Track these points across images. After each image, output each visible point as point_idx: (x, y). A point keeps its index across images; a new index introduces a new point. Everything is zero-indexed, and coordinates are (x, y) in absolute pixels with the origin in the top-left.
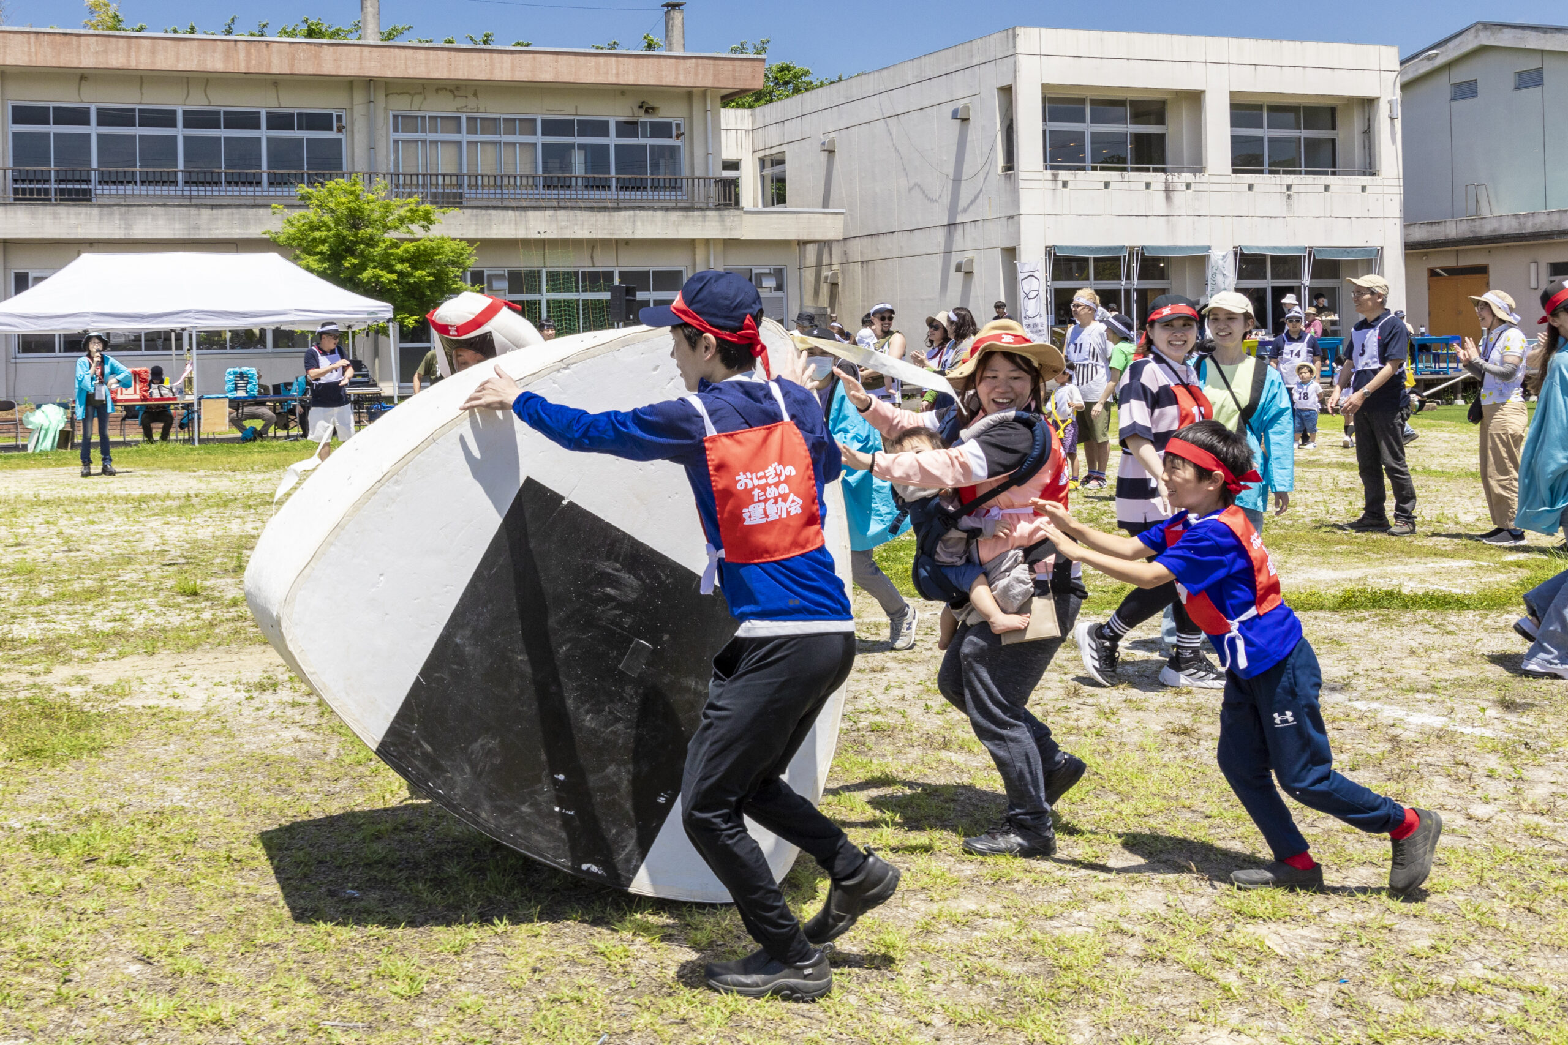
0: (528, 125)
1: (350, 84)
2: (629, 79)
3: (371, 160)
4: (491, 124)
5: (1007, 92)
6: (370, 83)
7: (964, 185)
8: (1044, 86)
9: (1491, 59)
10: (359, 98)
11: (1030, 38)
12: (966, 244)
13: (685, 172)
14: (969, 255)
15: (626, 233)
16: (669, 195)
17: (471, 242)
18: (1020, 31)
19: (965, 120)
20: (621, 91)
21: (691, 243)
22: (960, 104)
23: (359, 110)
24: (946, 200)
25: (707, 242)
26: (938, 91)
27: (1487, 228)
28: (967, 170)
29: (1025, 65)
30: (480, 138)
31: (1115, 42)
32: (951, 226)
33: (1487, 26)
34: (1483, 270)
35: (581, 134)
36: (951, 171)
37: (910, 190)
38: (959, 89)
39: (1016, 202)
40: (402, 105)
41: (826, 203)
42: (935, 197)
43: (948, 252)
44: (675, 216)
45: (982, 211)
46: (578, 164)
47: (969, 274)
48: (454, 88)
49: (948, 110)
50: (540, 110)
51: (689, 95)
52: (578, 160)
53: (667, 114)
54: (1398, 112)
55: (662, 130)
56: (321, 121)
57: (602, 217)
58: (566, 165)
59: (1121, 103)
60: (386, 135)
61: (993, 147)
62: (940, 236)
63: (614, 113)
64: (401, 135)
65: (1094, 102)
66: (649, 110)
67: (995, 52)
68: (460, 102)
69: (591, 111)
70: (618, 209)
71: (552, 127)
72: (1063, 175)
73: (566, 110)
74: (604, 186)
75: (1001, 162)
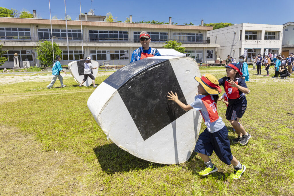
0: (187, 34)
1: (169, 29)
2: (199, 29)
3: (171, 38)
4: (183, 34)
5: (241, 31)
6: (171, 29)
7: (234, 41)
8: (245, 30)
9: (291, 26)
10: (170, 31)
11: (244, 25)
12: (234, 48)
13: (203, 40)
14: (235, 49)
15: (198, 46)
16: (202, 42)
17: (185, 47)
18: (243, 24)
19: (235, 34)
20: (197, 30)
21: (203, 48)
22: (235, 32)
23: (170, 32)
24: (232, 43)
25: (205, 47)
26: (232, 30)
27: (289, 46)
28: (235, 40)
29: (244, 28)
30: (182, 35)
31: (253, 25)
32: (232, 46)
33: (290, 22)
34: (288, 51)
35: (192, 35)
36: (233, 39)
37: (227, 42)
38: (235, 30)
39: (241, 43)
40: (174, 32)
41: (215, 43)
42: (230, 42)
43: (232, 49)
44: (203, 44)
45: (237, 44)
46: (192, 39)
47: (235, 51)
48: (179, 30)
49: (233, 33)
50: (188, 32)
51: (204, 31)
52: (192, 38)
53: (202, 33)
54: (283, 33)
55: (201, 35)
56: (165, 34)
57: (195, 45)
58: (190, 39)
59: (252, 32)
60: (172, 35)
61: (239, 37)
62: (231, 47)
63: (196, 33)
64: (173, 35)
65: (250, 32)
66: (200, 32)
67: (240, 26)
68: (180, 31)
69: (193, 32)
70: (197, 44)
71: (189, 34)
72: (247, 40)
73: (191, 32)
74: (194, 41)
75: (240, 39)
